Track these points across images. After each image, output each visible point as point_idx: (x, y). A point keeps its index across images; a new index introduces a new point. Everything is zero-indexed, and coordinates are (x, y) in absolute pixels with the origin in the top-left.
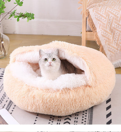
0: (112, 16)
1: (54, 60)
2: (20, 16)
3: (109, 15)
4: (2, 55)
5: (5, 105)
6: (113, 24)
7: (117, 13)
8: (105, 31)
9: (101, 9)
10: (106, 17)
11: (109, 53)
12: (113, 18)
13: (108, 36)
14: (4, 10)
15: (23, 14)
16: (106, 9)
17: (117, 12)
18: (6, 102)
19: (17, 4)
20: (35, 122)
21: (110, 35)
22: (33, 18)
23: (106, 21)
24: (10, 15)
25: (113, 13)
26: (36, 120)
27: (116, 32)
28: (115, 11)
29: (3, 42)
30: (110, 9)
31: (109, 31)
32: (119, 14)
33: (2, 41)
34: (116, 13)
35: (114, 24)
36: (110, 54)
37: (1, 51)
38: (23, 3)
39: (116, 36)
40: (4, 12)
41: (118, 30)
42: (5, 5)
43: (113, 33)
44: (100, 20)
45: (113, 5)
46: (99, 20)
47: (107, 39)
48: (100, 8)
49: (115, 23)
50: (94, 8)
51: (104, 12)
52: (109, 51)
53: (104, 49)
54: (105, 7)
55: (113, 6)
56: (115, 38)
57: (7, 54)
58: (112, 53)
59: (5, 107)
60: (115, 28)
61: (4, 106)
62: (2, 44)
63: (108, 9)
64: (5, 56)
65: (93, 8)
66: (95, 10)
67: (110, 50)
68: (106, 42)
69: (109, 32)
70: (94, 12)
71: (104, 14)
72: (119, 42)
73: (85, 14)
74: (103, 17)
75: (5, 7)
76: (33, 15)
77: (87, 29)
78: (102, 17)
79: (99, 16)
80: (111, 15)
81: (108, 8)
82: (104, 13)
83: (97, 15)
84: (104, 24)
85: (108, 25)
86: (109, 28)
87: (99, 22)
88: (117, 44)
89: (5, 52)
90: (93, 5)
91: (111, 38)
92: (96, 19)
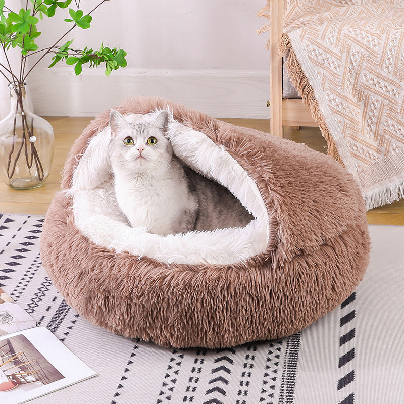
0: (357, 53)
1: (152, 142)
2: (85, 60)
3: (349, 49)
4: (31, 178)
5: (44, 317)
6: (362, 74)
7: (373, 40)
8: (339, 95)
9: (325, 31)
10: (339, 54)
11: (355, 162)
12: (363, 58)
13: (350, 112)
14: (37, 41)
15: (93, 53)
16: (340, 31)
17: (374, 38)
18: (48, 310)
19: (73, 23)
20: (132, 359)
21: (355, 108)
22: (123, 63)
23: (339, 66)
24: (55, 55)
25: (362, 41)
26: (133, 355)
27: (373, 98)
28: (367, 37)
29: (33, 139)
30: (351, 30)
31: (350, 96)
32: (379, 44)
33: (31, 135)
34: (369, 42)
35: (366, 75)
36: (359, 166)
37: (30, 167)
38: (91, 18)
39: (372, 111)
40: (36, 46)
41: (376, 93)
42: (39, 27)
43: (362, 103)
44: (323, 64)
45: (361, 19)
46: (319, 65)
47: (348, 122)
48: (322, 28)
49: (367, 73)
50: (305, 28)
51: (335, 38)
52: (355, 156)
53: (340, 152)
54: (339, 26)
55: (362, 22)
56: (370, 118)
57: (46, 174)
58: (361, 163)
59: (43, 322)
60: (367, 88)
61: (42, 320)
62: (32, 144)
63: (345, 31)
64: (41, 180)
65: (301, 29)
66: (306, 36)
67: (357, 153)
68: (344, 131)
69: (352, 99)
70: (306, 42)
71: (333, 46)
72: (381, 128)
73: (278, 46)
74: (332, 53)
75: (39, 34)
76: (123, 54)
77: (286, 92)
78: (328, 55)
79: (321, 51)
80: (355, 48)
81: (345, 28)
82: (334, 43)
83: (314, 50)
84: (336, 75)
85: (349, 80)
86: (351, 88)
87: (320, 69)
88: (376, 134)
89: (40, 169)
90: (301, 19)
91: (359, 118)
92: (312, 60)
